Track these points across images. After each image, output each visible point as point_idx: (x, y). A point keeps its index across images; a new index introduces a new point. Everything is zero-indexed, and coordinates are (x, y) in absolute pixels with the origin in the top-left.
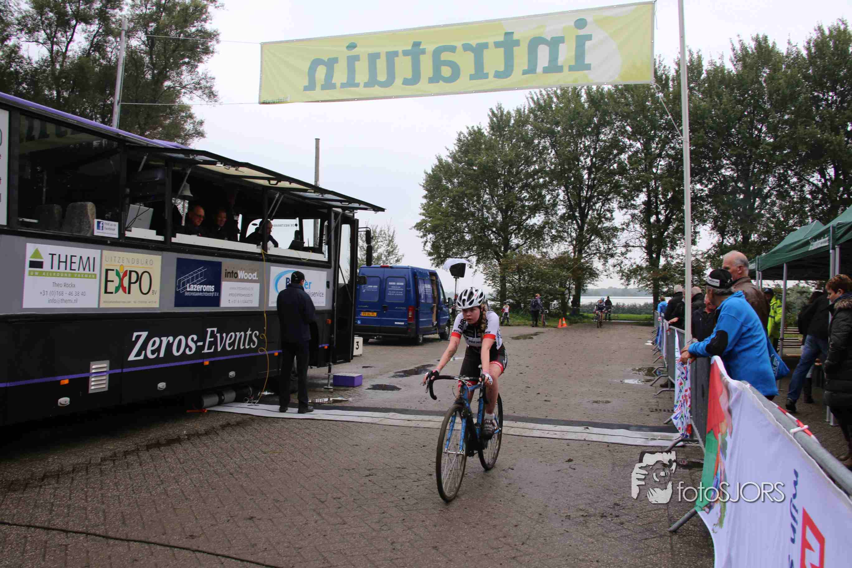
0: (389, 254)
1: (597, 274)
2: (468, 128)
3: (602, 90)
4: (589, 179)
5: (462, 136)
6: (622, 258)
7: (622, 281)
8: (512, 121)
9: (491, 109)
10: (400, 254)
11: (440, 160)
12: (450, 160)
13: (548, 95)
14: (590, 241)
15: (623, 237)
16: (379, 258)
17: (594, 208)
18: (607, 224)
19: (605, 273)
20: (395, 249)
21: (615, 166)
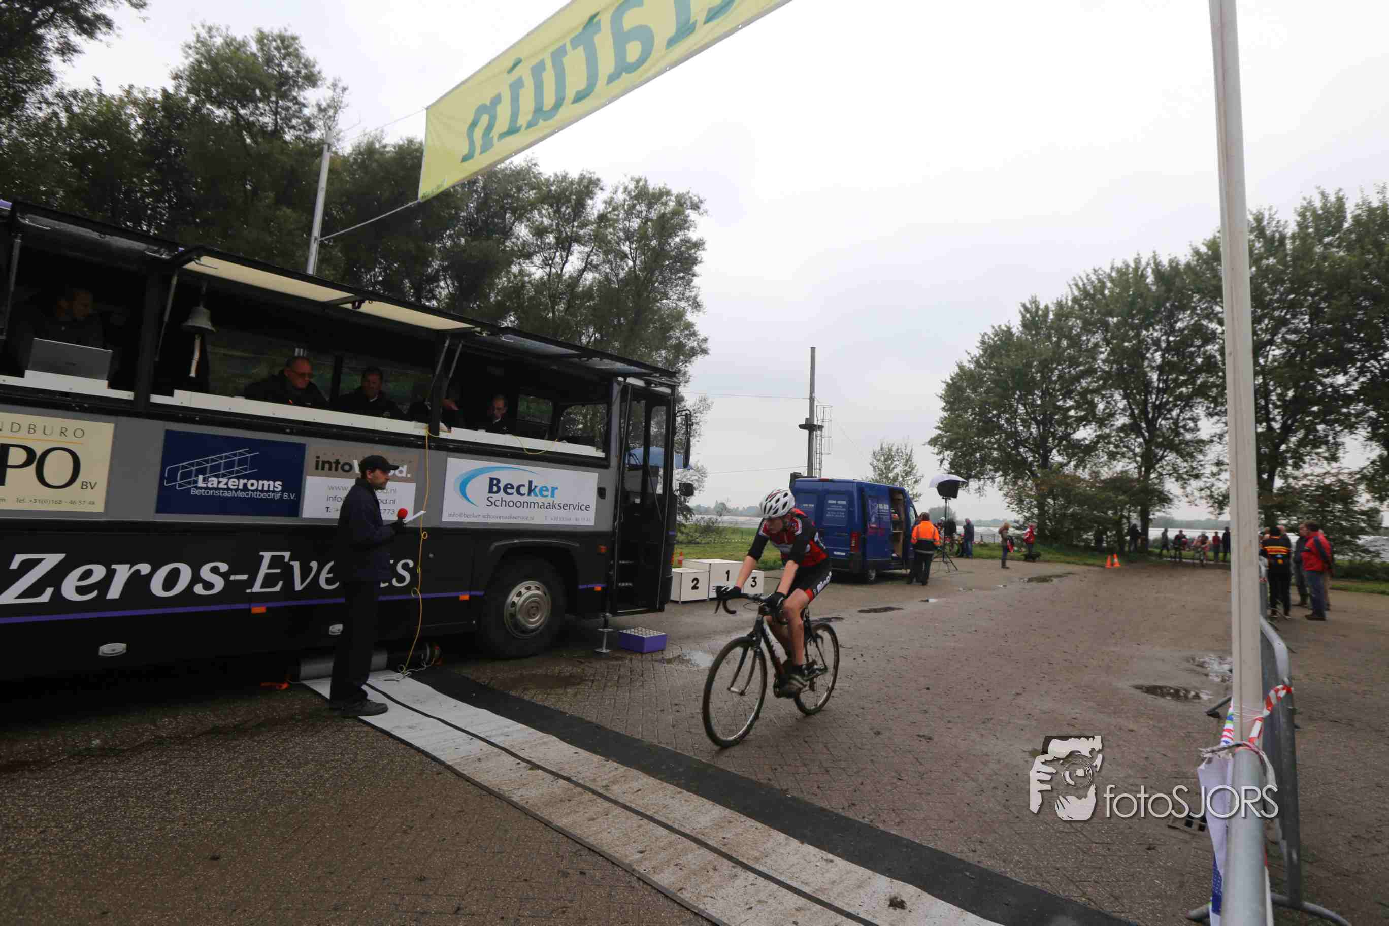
0: (906, 475)
1: (1171, 500)
2: (993, 327)
3: (1178, 264)
4: (1159, 380)
5: (986, 337)
6: (1212, 480)
7: (1212, 509)
8: (1051, 316)
9: (1024, 306)
10: (918, 474)
11: (961, 367)
12: (972, 366)
13: (1099, 280)
14: (1162, 457)
15: (1214, 452)
16: (895, 479)
17: (1169, 416)
18: (1189, 436)
19: (1187, 499)
20: (913, 469)
21: (1199, 361)
